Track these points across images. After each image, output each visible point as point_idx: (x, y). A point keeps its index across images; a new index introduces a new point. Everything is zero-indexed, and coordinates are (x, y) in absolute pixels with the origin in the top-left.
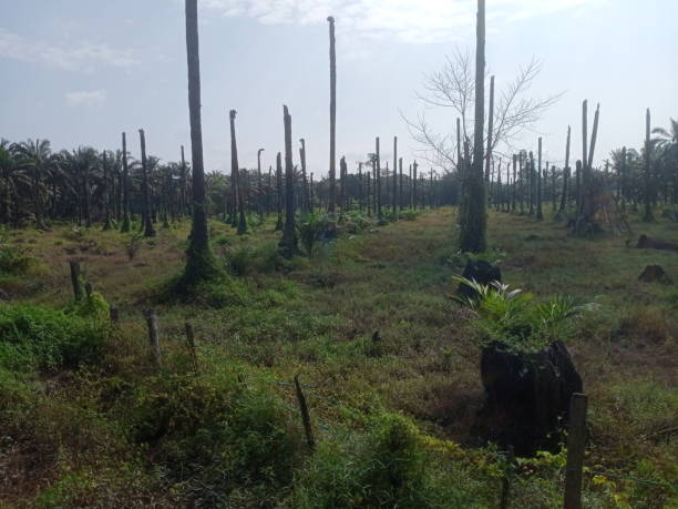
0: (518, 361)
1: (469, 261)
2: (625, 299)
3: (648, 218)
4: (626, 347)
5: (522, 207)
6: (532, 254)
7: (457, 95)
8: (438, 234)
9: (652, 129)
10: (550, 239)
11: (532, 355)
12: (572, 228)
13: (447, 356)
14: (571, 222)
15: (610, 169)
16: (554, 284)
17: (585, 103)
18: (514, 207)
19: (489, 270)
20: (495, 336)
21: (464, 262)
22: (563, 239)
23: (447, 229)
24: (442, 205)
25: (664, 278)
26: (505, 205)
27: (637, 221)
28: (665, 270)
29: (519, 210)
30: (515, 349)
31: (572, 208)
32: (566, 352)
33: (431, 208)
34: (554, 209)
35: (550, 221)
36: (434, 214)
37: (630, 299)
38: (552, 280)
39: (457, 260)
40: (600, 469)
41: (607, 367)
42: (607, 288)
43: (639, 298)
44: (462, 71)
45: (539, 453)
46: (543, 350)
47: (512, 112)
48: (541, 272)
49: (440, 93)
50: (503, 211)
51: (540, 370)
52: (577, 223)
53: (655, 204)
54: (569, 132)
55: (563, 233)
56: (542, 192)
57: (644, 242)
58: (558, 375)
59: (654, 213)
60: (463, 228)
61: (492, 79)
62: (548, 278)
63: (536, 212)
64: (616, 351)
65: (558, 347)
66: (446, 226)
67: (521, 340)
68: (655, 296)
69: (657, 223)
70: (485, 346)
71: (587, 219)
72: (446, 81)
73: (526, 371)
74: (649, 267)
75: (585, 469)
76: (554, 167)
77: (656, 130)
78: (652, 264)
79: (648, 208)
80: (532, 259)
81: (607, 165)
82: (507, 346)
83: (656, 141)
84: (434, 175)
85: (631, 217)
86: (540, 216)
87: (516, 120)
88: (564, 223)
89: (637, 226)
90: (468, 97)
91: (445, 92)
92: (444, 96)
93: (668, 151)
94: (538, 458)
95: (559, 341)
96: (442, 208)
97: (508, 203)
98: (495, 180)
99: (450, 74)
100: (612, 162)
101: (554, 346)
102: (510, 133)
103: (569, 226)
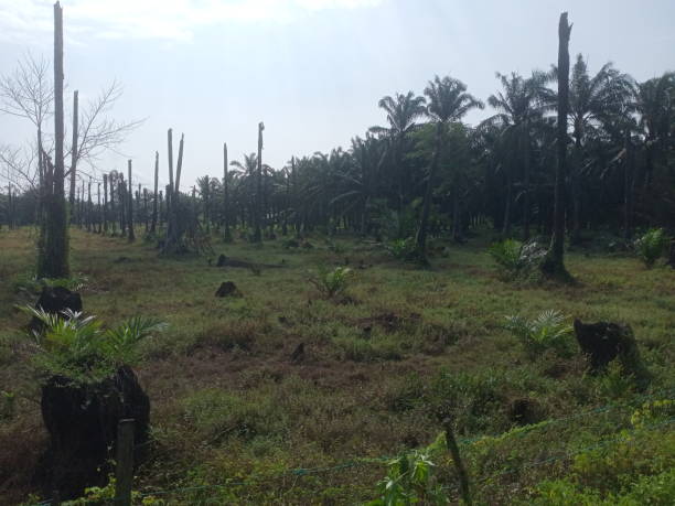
0: (81, 393)
1: (45, 288)
2: (203, 314)
3: (228, 239)
4: (200, 359)
5: (114, 228)
6: (119, 276)
7: (31, 105)
8: (17, 258)
9: (229, 162)
10: (140, 260)
11: (96, 385)
12: (161, 250)
13: (11, 400)
14: (161, 243)
15: (197, 195)
16: (140, 306)
17: (170, 132)
18: (106, 229)
19: (68, 296)
20: (55, 370)
21: (39, 288)
22: (153, 260)
23: (28, 252)
24: (24, 223)
25: (235, 292)
26: (97, 226)
27: (218, 243)
28: (237, 285)
29: (111, 231)
30: (77, 382)
31: (162, 230)
32: (133, 375)
33: (11, 227)
34: (147, 230)
35: (142, 242)
36: (13, 234)
37: (207, 313)
38: (138, 302)
39: (31, 288)
40: (150, 490)
41: (183, 381)
42: (189, 305)
43: (215, 312)
44: (35, 79)
45: (87, 490)
46: (109, 379)
47: (93, 132)
48: (129, 294)
49: (9, 100)
50: (95, 232)
51: (104, 399)
52: (166, 245)
53: (235, 227)
54: (157, 157)
55: (152, 254)
56: (134, 214)
57: (223, 261)
58: (122, 401)
59: (233, 235)
60: (41, 251)
61: (76, 94)
62: (135, 299)
63: (128, 234)
64: (192, 365)
65: (125, 372)
66: (26, 249)
67: (83, 372)
68: (227, 309)
69: (235, 244)
70: (45, 383)
71: (174, 241)
72: (17, 88)
73: (88, 403)
74: (224, 284)
75: (134, 494)
76: (145, 190)
77: (234, 163)
78: (226, 281)
79: (227, 230)
80: (120, 282)
81: (194, 191)
82: (69, 380)
83: (233, 172)
84: (12, 190)
85: (215, 239)
86: (132, 238)
87: (98, 139)
88: (153, 245)
89: (218, 246)
90: (44, 108)
91: (16, 99)
92: (16, 104)
93: (243, 181)
94: (86, 496)
95: (125, 366)
96: (24, 228)
97: (100, 224)
98: (86, 199)
99: (22, 81)
100: (198, 188)
101: (120, 372)
102: (92, 152)
103: (158, 248)
